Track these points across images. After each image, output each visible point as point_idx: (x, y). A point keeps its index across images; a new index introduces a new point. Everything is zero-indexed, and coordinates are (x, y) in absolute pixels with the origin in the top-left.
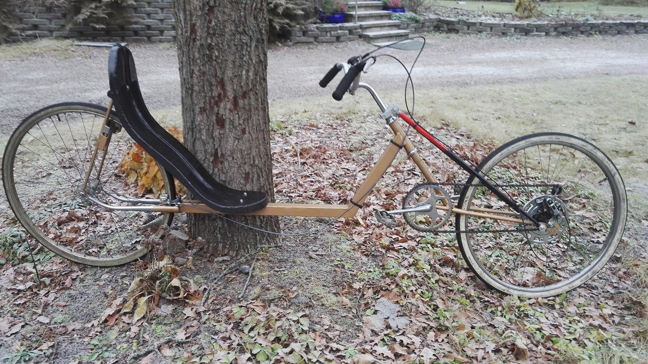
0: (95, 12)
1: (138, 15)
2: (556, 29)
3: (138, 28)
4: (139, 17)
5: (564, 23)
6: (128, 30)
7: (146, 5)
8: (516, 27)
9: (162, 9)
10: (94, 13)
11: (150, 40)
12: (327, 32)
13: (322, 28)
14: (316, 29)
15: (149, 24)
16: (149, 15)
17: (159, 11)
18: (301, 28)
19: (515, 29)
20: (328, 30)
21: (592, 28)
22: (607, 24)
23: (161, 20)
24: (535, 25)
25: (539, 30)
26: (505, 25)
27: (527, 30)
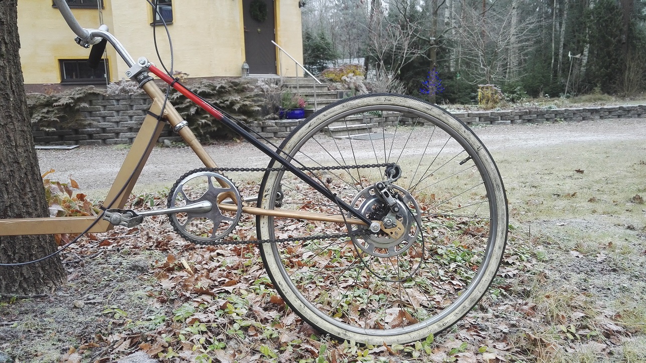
0: (46, 116)
1: (92, 118)
2: (520, 117)
3: (93, 131)
4: (93, 120)
5: (528, 111)
6: (83, 133)
7: (102, 109)
8: (480, 117)
9: (118, 111)
10: (45, 118)
11: (105, 142)
12: (286, 127)
13: (281, 123)
14: (274, 125)
15: (104, 127)
16: (104, 118)
17: (115, 114)
18: (260, 124)
19: (480, 118)
20: (287, 125)
21: (556, 115)
22: (570, 110)
23: (117, 123)
24: (499, 114)
25: (504, 118)
26: (469, 115)
27: (491, 118)
